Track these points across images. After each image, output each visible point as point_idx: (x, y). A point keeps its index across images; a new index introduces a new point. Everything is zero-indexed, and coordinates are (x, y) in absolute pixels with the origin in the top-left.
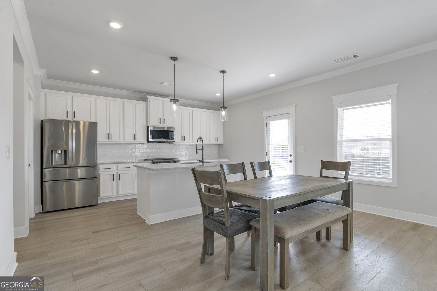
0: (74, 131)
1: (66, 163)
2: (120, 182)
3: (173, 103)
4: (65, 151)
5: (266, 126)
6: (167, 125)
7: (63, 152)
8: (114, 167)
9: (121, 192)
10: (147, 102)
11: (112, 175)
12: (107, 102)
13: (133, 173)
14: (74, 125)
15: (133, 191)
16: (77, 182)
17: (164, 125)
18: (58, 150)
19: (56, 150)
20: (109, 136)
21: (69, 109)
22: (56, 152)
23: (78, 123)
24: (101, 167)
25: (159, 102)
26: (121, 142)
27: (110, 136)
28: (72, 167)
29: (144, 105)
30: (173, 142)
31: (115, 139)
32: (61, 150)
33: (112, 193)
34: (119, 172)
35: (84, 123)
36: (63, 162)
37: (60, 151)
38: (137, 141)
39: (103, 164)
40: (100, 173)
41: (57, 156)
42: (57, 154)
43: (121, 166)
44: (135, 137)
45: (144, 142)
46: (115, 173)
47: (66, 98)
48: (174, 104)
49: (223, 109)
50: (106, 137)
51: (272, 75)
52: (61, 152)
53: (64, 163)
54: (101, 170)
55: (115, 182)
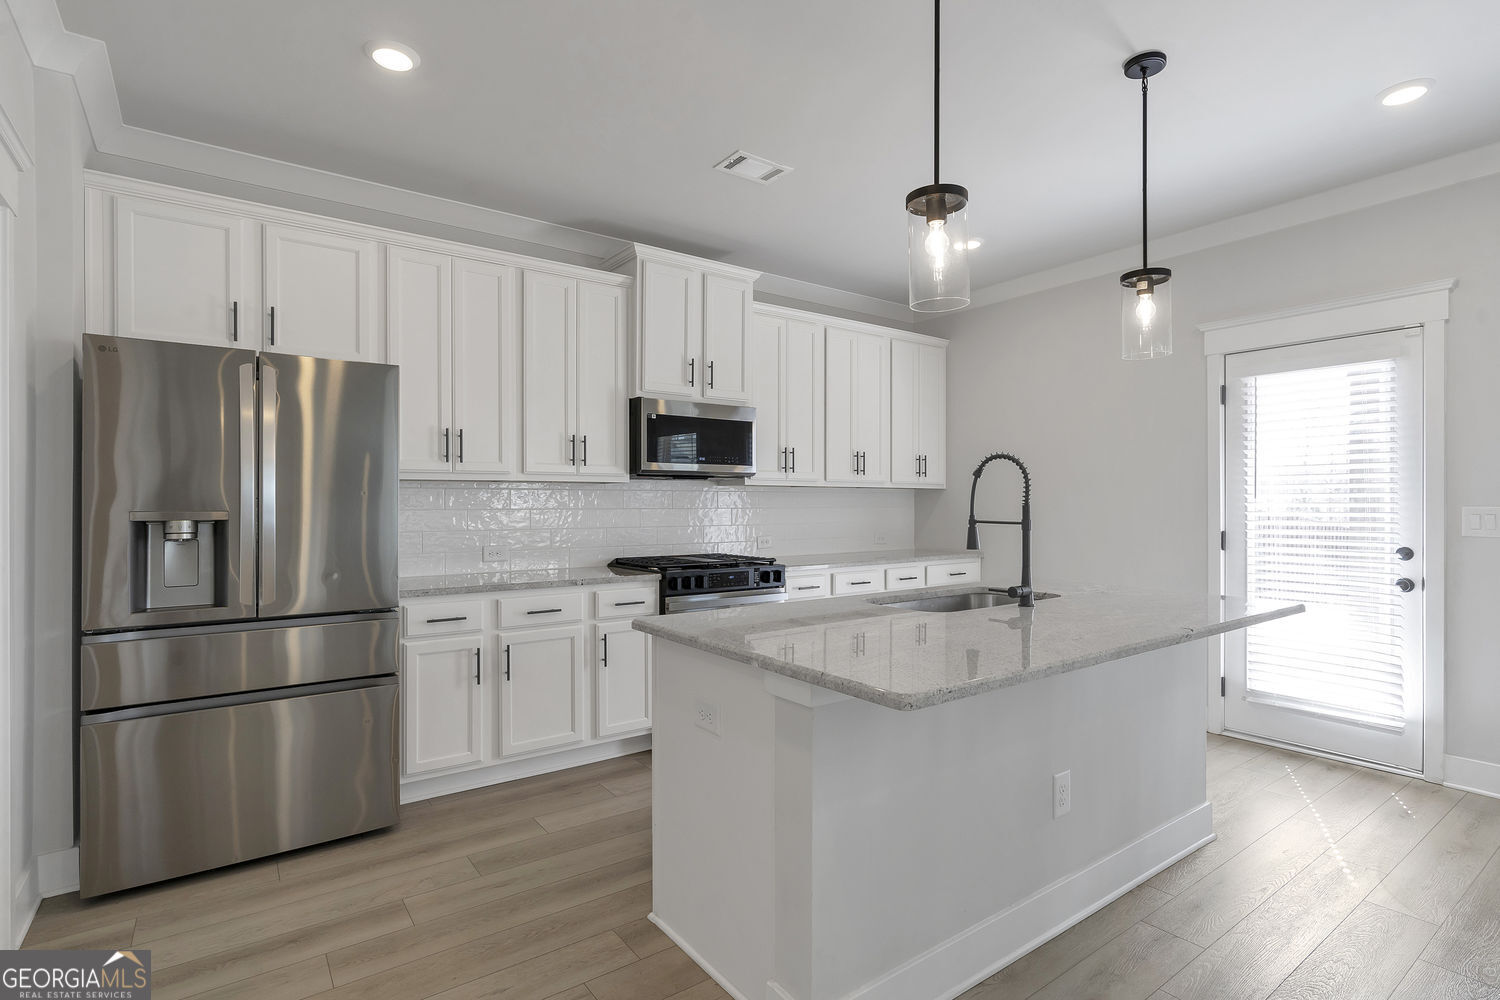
0: (270, 415)
1: (220, 600)
2: (509, 688)
3: (928, 221)
4: (219, 528)
5: (1224, 401)
6: (725, 393)
7: (206, 532)
8: (477, 608)
9: (513, 743)
10: (634, 276)
11: (470, 650)
12: (439, 269)
13: (572, 639)
14: (270, 373)
15: (573, 730)
16: (283, 708)
17: (709, 392)
18: (174, 524)
19: (164, 523)
20: (451, 444)
21: (245, 295)
22: (165, 536)
23: (288, 366)
24: (415, 612)
25: (686, 280)
26: (508, 473)
27: (454, 442)
28: (257, 620)
29: (619, 293)
30: (741, 477)
31: (479, 459)
32: (196, 524)
33: (470, 749)
34: (507, 637)
35: (322, 365)
36: (206, 596)
37: (186, 526)
38: (583, 470)
39: (426, 593)
40: (408, 644)
41: (169, 556)
42: (169, 547)
43: (514, 604)
44: (577, 450)
45: (616, 476)
46: (483, 641)
47: (227, 231)
48: (937, 224)
49: (1144, 285)
50: (436, 450)
51: (1406, 97)
52: (195, 534)
53: (208, 599)
54: (412, 630)
55: (484, 693)
